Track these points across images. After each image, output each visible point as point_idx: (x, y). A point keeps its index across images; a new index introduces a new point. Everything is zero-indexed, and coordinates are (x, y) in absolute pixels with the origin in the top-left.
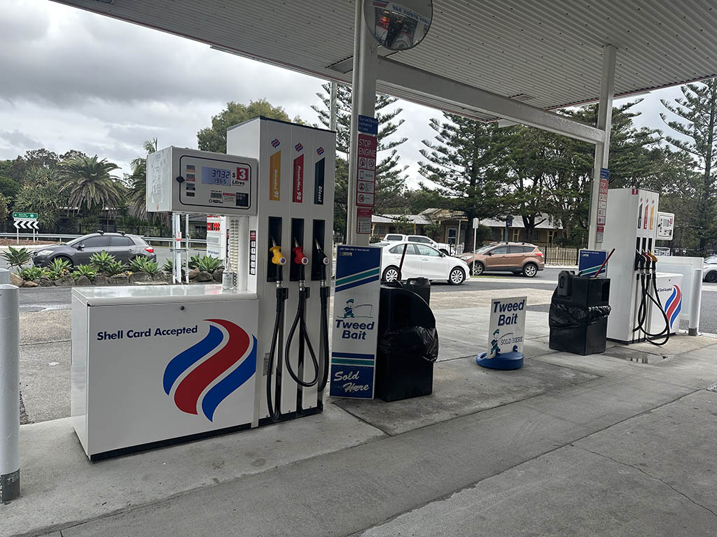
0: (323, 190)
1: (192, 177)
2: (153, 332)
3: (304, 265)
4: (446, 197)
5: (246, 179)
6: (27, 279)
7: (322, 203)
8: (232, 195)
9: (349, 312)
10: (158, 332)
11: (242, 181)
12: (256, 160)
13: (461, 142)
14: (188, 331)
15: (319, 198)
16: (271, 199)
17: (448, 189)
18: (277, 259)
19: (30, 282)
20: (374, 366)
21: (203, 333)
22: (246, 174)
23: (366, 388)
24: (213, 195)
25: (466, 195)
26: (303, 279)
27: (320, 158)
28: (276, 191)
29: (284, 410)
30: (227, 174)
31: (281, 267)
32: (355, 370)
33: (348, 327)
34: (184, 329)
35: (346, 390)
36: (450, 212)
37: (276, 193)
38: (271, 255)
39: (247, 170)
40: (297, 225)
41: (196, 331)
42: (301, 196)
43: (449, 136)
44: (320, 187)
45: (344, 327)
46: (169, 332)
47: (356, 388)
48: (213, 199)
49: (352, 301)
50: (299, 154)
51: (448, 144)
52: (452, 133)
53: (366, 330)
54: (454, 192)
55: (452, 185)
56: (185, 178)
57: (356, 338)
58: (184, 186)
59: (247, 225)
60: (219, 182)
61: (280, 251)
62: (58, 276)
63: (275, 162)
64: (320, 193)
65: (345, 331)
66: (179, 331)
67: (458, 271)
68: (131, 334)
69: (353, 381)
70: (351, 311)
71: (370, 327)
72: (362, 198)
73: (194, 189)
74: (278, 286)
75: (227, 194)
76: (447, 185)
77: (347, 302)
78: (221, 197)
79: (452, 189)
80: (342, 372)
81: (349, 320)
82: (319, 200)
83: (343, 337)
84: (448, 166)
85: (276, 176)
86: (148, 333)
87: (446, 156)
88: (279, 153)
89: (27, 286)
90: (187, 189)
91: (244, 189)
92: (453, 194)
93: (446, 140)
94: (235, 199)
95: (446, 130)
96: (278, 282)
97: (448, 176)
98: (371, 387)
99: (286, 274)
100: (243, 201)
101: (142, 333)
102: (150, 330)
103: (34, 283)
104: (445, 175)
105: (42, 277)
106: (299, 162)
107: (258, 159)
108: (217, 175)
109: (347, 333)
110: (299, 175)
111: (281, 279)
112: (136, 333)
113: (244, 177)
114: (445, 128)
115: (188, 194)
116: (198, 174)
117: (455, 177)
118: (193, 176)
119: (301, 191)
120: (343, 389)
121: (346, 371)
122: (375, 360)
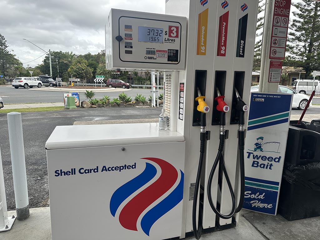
0: (244, 44)
1: (129, 36)
2: (100, 169)
3: (225, 113)
4: (293, 60)
5: (177, 36)
6: (93, 104)
7: (243, 56)
8: (164, 51)
9: (258, 147)
10: (104, 169)
11: (173, 39)
12: (185, 18)
13: (304, 29)
14: (129, 167)
15: (241, 52)
16: (198, 54)
17: (294, 56)
18: (202, 108)
19: (94, 105)
20: (279, 191)
21: (140, 169)
22: (177, 32)
23: (270, 206)
24: (149, 52)
25: (306, 58)
26: (224, 124)
27: (244, 14)
28: (202, 46)
29: (205, 226)
30: (160, 32)
31: (205, 114)
32: (261, 192)
33: (258, 159)
34: (125, 166)
35: (253, 205)
36: (294, 68)
37: (203, 48)
38: (196, 104)
39: (177, 28)
40: (220, 76)
41: (135, 168)
42: (225, 50)
43: (296, 26)
44: (242, 42)
45: (254, 158)
46: (114, 169)
47: (262, 205)
48: (148, 56)
49: (262, 138)
50: (224, 11)
51: (295, 30)
52: (298, 24)
53: (273, 162)
54: (297, 57)
55: (297, 53)
56: (123, 36)
57: (263, 167)
58: (123, 45)
59: (178, 77)
60: (153, 40)
61: (204, 100)
62: (105, 103)
63: (202, 19)
64: (242, 47)
65: (254, 162)
66: (122, 168)
67: (305, 102)
68: (82, 171)
69: (259, 200)
70: (261, 146)
71: (277, 160)
72: (275, 52)
73: (132, 47)
74: (202, 130)
75: (160, 51)
76: (294, 53)
77: (258, 139)
78: (154, 54)
79: (297, 55)
80: (251, 192)
81: (258, 153)
82: (240, 54)
83: (253, 166)
84: (295, 43)
85: (203, 32)
86: (96, 170)
87: (294, 37)
88: (207, 11)
89: (93, 107)
90: (126, 47)
91: (174, 46)
92: (298, 58)
93: (295, 28)
94: (166, 56)
95: (295, 23)
96: (201, 127)
97: (295, 48)
98: (274, 206)
99: (209, 120)
100: (174, 57)
101: (91, 170)
102: (97, 167)
103: (95, 106)
104: (293, 48)
105: (99, 103)
106: (224, 19)
107: (188, 17)
108: (152, 34)
109: (256, 163)
110: (224, 31)
111: (204, 125)
112: (86, 170)
113: (175, 34)
114: (294, 22)
115: (127, 52)
116: (135, 33)
117: (299, 48)
118: (131, 35)
119: (225, 45)
120: (251, 204)
121: (254, 191)
122: (279, 186)
